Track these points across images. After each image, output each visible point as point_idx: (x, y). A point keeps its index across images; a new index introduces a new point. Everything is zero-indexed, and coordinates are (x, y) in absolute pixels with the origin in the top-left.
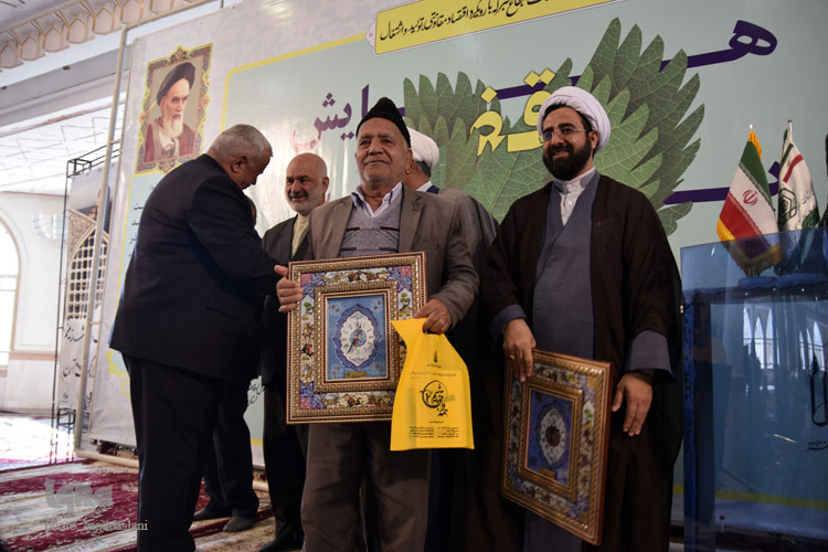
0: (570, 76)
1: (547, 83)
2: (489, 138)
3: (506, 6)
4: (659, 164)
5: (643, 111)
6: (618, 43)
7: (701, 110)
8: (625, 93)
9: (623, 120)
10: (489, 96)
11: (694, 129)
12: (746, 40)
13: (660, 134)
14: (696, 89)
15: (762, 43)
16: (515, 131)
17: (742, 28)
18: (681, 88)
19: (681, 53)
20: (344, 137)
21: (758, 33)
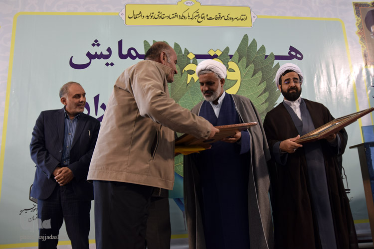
0: (229, 54)
1: (219, 55)
2: (192, 76)
3: (197, 18)
4: (268, 96)
5: (259, 75)
6: (248, 44)
8: (252, 65)
9: (252, 76)
10: (191, 56)
12: (293, 53)
13: (267, 85)
15: (298, 56)
17: (292, 49)
18: (273, 67)
19: (272, 54)
20: (107, 64)
21: (297, 52)
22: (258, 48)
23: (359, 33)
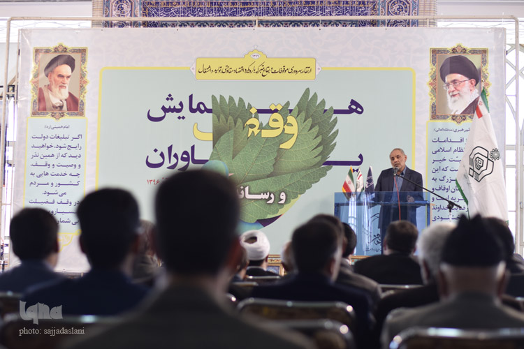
0: (289, 108)
1: (279, 110)
2: (253, 130)
3: (262, 71)
4: (322, 150)
5: (316, 129)
6: (308, 98)
7: (337, 131)
8: (310, 120)
9: (309, 131)
10: (253, 111)
11: (335, 138)
12: (354, 107)
13: (322, 139)
14: (336, 123)
15: (359, 110)
16: (265, 128)
17: (353, 102)
18: (331, 122)
19: (332, 108)
20: (179, 118)
21: (358, 105)
22: (318, 102)
23: (431, 84)
